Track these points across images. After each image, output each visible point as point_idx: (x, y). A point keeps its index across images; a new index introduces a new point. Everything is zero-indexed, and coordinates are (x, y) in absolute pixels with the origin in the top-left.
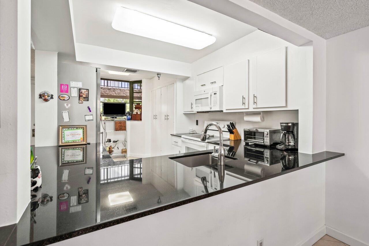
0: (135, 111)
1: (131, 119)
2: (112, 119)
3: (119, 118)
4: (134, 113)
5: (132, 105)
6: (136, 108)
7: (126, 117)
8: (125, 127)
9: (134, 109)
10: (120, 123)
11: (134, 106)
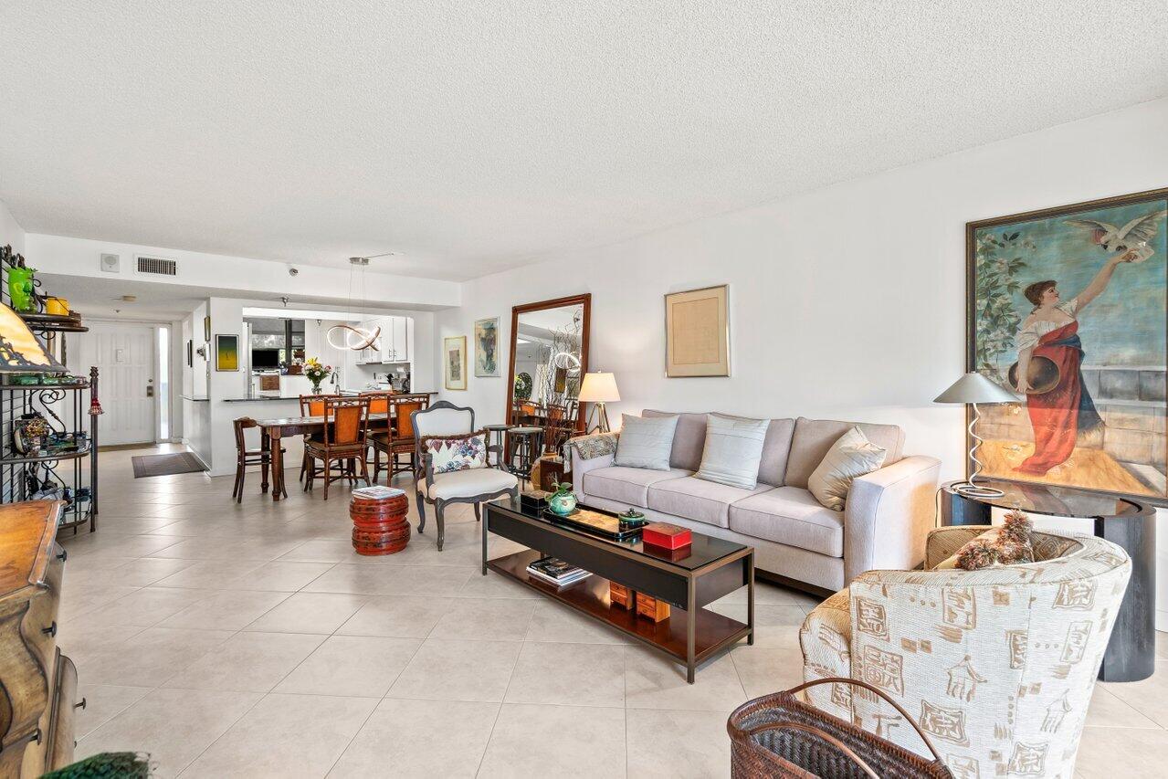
0: (295, 361)
1: (288, 374)
2: (257, 373)
3: (268, 373)
4: (294, 364)
5: (290, 351)
6: (296, 356)
7: (279, 370)
8: (278, 385)
9: (293, 358)
10: (270, 378)
11: (293, 353)
